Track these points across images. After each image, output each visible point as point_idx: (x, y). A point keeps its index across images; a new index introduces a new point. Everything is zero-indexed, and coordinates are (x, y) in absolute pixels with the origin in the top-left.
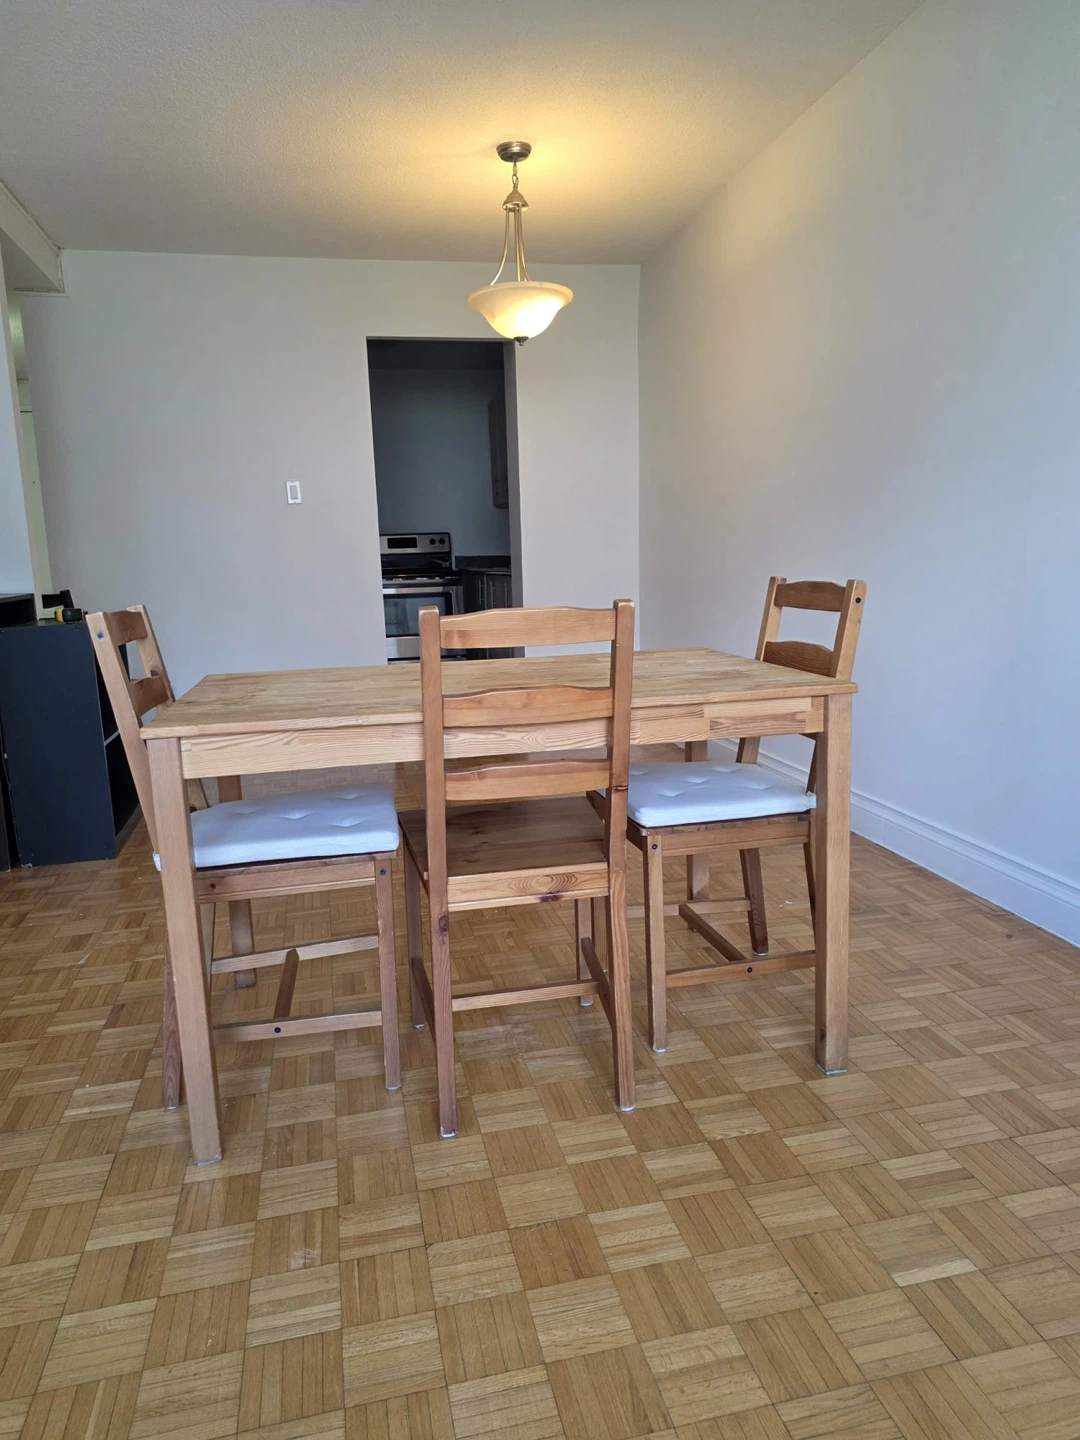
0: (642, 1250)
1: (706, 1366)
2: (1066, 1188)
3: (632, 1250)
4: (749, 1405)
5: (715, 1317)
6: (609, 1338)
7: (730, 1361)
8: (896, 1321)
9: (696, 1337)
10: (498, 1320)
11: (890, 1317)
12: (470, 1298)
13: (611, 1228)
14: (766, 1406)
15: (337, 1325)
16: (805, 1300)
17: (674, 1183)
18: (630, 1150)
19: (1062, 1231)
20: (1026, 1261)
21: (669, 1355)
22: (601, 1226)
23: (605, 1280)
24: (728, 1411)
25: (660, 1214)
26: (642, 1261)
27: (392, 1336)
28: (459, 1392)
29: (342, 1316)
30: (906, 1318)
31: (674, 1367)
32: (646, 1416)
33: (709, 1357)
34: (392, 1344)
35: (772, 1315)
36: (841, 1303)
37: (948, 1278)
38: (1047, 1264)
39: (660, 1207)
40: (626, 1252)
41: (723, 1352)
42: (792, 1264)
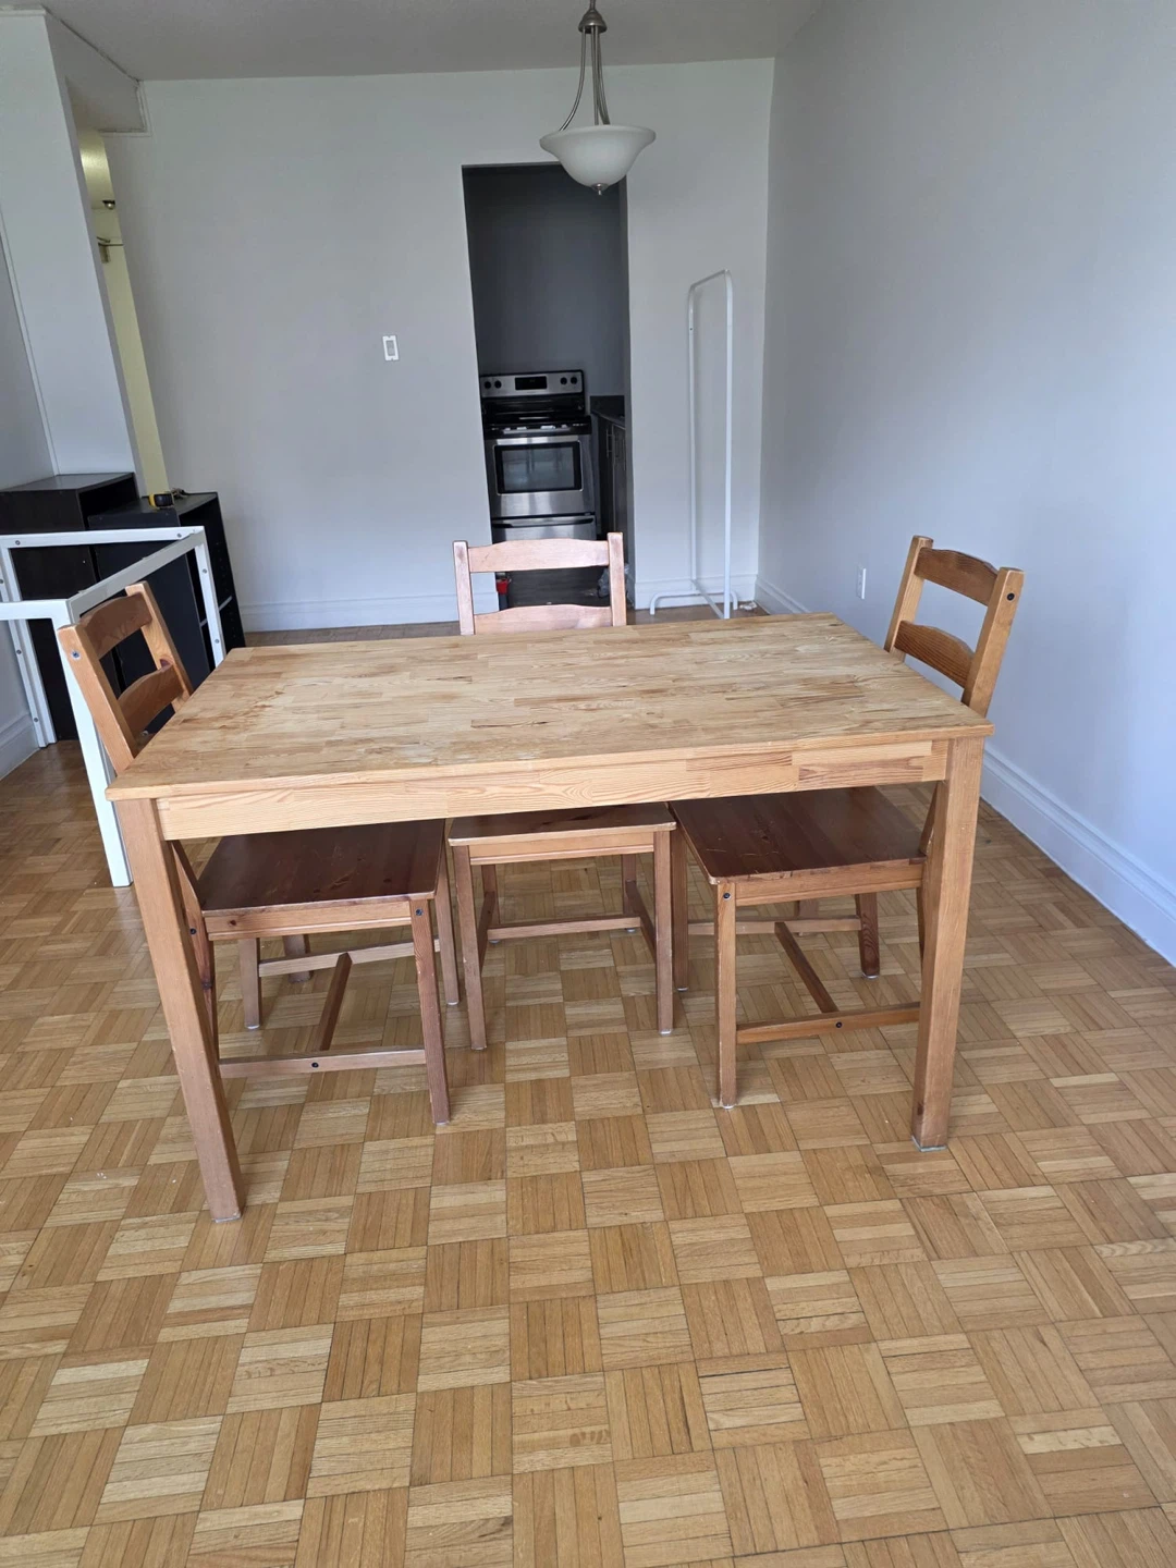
0: (535, 1069)
1: (547, 1146)
2: (888, 1052)
3: (528, 1069)
4: (564, 1171)
5: (567, 1115)
6: (485, 1123)
7: (563, 1144)
8: (696, 1129)
9: (548, 1127)
10: (413, 1106)
11: (693, 1126)
12: (399, 1091)
13: (519, 1053)
14: (576, 1171)
15: (303, 1100)
16: (639, 1110)
17: (580, 1026)
18: (560, 999)
19: (863, 1081)
20: (821, 1098)
21: (522, 1136)
22: (511, 1051)
23: (500, 1087)
24: (547, 1172)
25: (560, 1046)
26: (533, 1076)
27: (337, 1110)
28: (370, 1146)
29: (307, 1096)
30: (706, 1128)
31: (524, 1144)
32: (490, 1171)
33: (550, 1140)
34: (336, 1115)
35: (608, 1119)
36: (663, 1115)
37: (754, 1106)
38: (837, 1102)
39: (563, 1041)
40: (523, 1070)
41: (561, 1138)
42: (642, 1087)
